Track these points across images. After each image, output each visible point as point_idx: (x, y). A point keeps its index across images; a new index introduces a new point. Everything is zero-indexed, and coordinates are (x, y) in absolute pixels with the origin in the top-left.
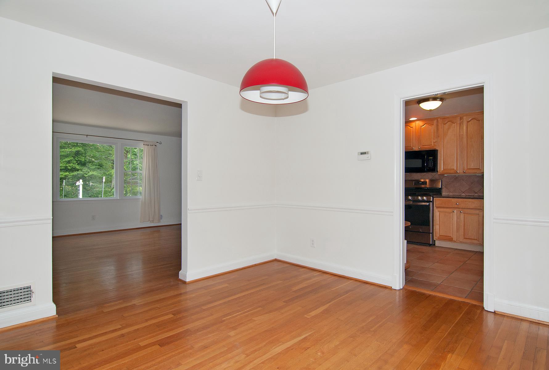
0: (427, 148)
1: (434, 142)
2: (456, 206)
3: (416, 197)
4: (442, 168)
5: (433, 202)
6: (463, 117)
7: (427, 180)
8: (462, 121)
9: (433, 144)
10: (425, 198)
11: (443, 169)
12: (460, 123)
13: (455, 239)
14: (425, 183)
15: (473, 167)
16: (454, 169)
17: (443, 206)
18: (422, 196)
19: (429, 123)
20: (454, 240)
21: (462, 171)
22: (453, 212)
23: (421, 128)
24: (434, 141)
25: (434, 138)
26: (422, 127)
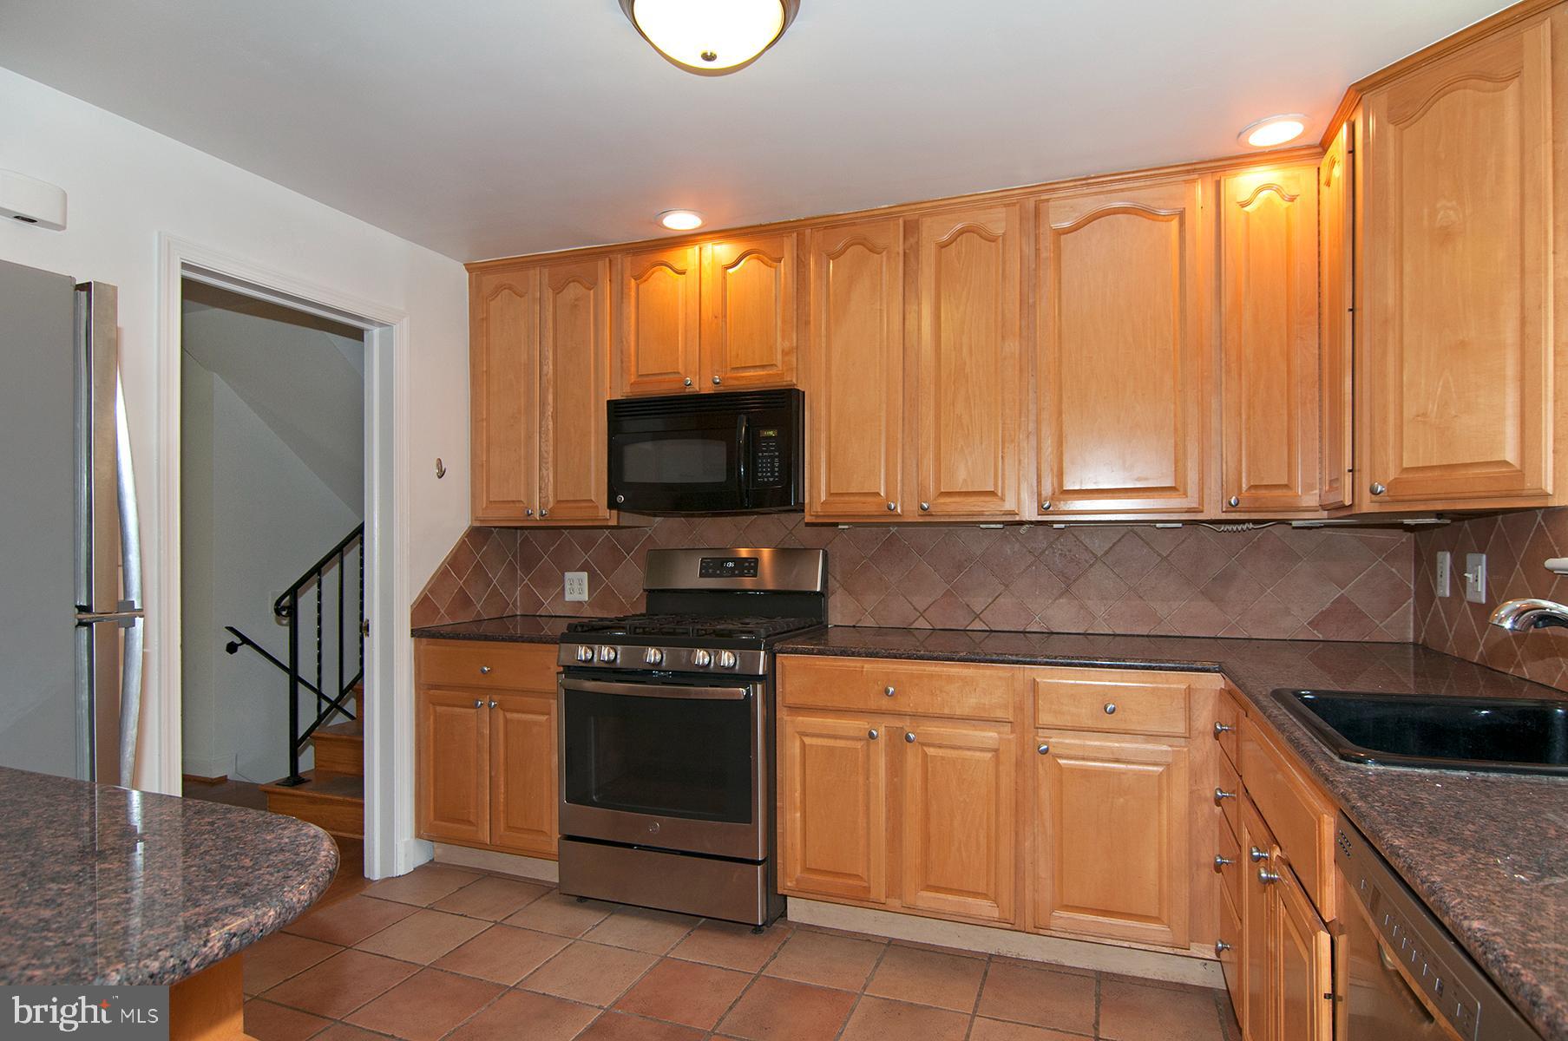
0: (752, 378)
1: (783, 351)
2: (885, 703)
3: (684, 652)
4: (823, 488)
5: (769, 679)
6: (918, 220)
7: (766, 554)
8: (912, 240)
9: (783, 362)
10: (727, 658)
11: (830, 494)
12: (905, 253)
13: (879, 891)
14: (751, 566)
15: (965, 480)
16: (878, 494)
17: (821, 704)
18: (716, 642)
19: (764, 254)
20: (873, 896)
21: (916, 508)
22: (871, 735)
23: (724, 278)
24: (787, 344)
25: (783, 331)
26: (731, 271)
